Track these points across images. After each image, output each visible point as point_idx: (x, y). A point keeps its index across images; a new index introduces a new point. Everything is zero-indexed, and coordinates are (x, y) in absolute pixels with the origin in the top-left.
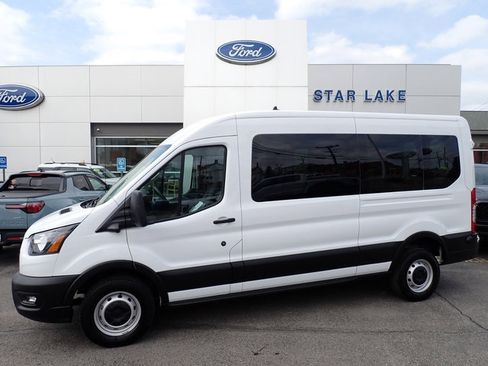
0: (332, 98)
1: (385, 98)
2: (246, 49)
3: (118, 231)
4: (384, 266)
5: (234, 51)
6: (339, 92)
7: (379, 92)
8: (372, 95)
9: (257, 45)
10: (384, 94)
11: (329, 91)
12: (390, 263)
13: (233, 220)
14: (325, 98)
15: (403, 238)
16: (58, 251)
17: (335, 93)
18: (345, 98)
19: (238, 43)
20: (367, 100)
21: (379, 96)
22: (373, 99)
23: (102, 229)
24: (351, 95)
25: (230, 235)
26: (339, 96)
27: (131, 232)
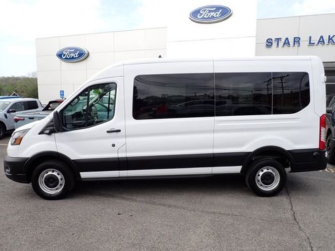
0: (281, 44)
1: (326, 42)
2: (210, 11)
3: (49, 134)
4: (237, 169)
5: (202, 14)
6: (287, 39)
7: (322, 37)
8: (315, 40)
9: (218, 8)
10: (326, 39)
11: (278, 39)
12: (241, 167)
13: (120, 131)
14: (275, 44)
15: (252, 150)
16: (19, 144)
17: (283, 40)
18: (291, 43)
19: (204, 8)
20: (311, 44)
21: (321, 41)
22: (316, 43)
23: (41, 133)
24: (297, 41)
25: (118, 140)
26: (287, 42)
27: (57, 135)
